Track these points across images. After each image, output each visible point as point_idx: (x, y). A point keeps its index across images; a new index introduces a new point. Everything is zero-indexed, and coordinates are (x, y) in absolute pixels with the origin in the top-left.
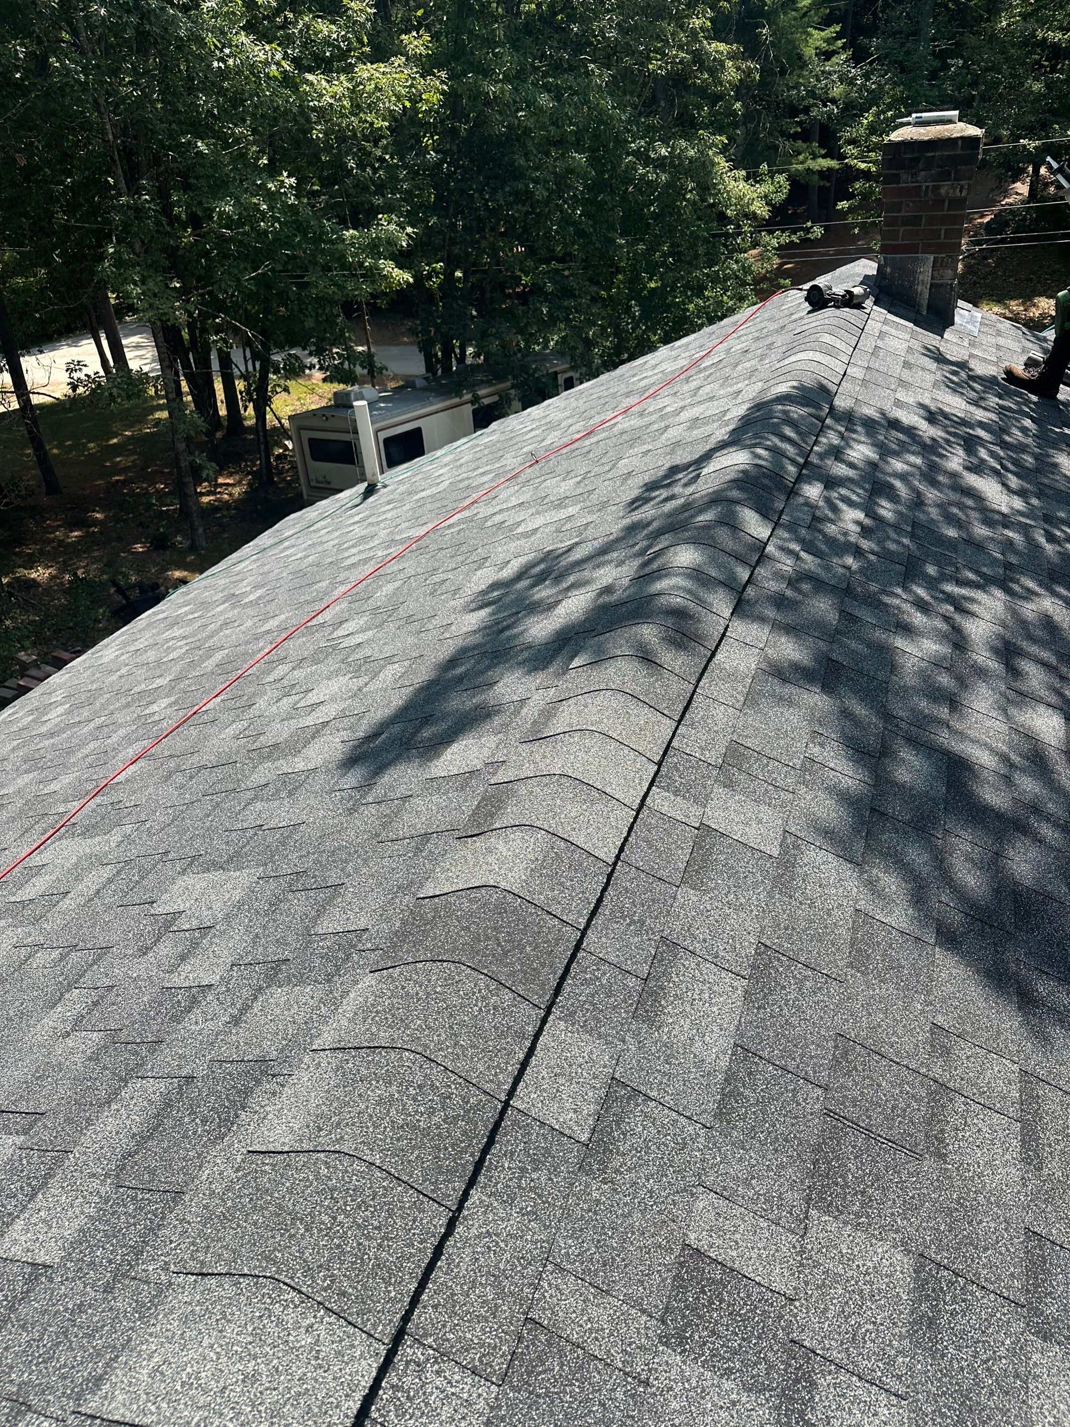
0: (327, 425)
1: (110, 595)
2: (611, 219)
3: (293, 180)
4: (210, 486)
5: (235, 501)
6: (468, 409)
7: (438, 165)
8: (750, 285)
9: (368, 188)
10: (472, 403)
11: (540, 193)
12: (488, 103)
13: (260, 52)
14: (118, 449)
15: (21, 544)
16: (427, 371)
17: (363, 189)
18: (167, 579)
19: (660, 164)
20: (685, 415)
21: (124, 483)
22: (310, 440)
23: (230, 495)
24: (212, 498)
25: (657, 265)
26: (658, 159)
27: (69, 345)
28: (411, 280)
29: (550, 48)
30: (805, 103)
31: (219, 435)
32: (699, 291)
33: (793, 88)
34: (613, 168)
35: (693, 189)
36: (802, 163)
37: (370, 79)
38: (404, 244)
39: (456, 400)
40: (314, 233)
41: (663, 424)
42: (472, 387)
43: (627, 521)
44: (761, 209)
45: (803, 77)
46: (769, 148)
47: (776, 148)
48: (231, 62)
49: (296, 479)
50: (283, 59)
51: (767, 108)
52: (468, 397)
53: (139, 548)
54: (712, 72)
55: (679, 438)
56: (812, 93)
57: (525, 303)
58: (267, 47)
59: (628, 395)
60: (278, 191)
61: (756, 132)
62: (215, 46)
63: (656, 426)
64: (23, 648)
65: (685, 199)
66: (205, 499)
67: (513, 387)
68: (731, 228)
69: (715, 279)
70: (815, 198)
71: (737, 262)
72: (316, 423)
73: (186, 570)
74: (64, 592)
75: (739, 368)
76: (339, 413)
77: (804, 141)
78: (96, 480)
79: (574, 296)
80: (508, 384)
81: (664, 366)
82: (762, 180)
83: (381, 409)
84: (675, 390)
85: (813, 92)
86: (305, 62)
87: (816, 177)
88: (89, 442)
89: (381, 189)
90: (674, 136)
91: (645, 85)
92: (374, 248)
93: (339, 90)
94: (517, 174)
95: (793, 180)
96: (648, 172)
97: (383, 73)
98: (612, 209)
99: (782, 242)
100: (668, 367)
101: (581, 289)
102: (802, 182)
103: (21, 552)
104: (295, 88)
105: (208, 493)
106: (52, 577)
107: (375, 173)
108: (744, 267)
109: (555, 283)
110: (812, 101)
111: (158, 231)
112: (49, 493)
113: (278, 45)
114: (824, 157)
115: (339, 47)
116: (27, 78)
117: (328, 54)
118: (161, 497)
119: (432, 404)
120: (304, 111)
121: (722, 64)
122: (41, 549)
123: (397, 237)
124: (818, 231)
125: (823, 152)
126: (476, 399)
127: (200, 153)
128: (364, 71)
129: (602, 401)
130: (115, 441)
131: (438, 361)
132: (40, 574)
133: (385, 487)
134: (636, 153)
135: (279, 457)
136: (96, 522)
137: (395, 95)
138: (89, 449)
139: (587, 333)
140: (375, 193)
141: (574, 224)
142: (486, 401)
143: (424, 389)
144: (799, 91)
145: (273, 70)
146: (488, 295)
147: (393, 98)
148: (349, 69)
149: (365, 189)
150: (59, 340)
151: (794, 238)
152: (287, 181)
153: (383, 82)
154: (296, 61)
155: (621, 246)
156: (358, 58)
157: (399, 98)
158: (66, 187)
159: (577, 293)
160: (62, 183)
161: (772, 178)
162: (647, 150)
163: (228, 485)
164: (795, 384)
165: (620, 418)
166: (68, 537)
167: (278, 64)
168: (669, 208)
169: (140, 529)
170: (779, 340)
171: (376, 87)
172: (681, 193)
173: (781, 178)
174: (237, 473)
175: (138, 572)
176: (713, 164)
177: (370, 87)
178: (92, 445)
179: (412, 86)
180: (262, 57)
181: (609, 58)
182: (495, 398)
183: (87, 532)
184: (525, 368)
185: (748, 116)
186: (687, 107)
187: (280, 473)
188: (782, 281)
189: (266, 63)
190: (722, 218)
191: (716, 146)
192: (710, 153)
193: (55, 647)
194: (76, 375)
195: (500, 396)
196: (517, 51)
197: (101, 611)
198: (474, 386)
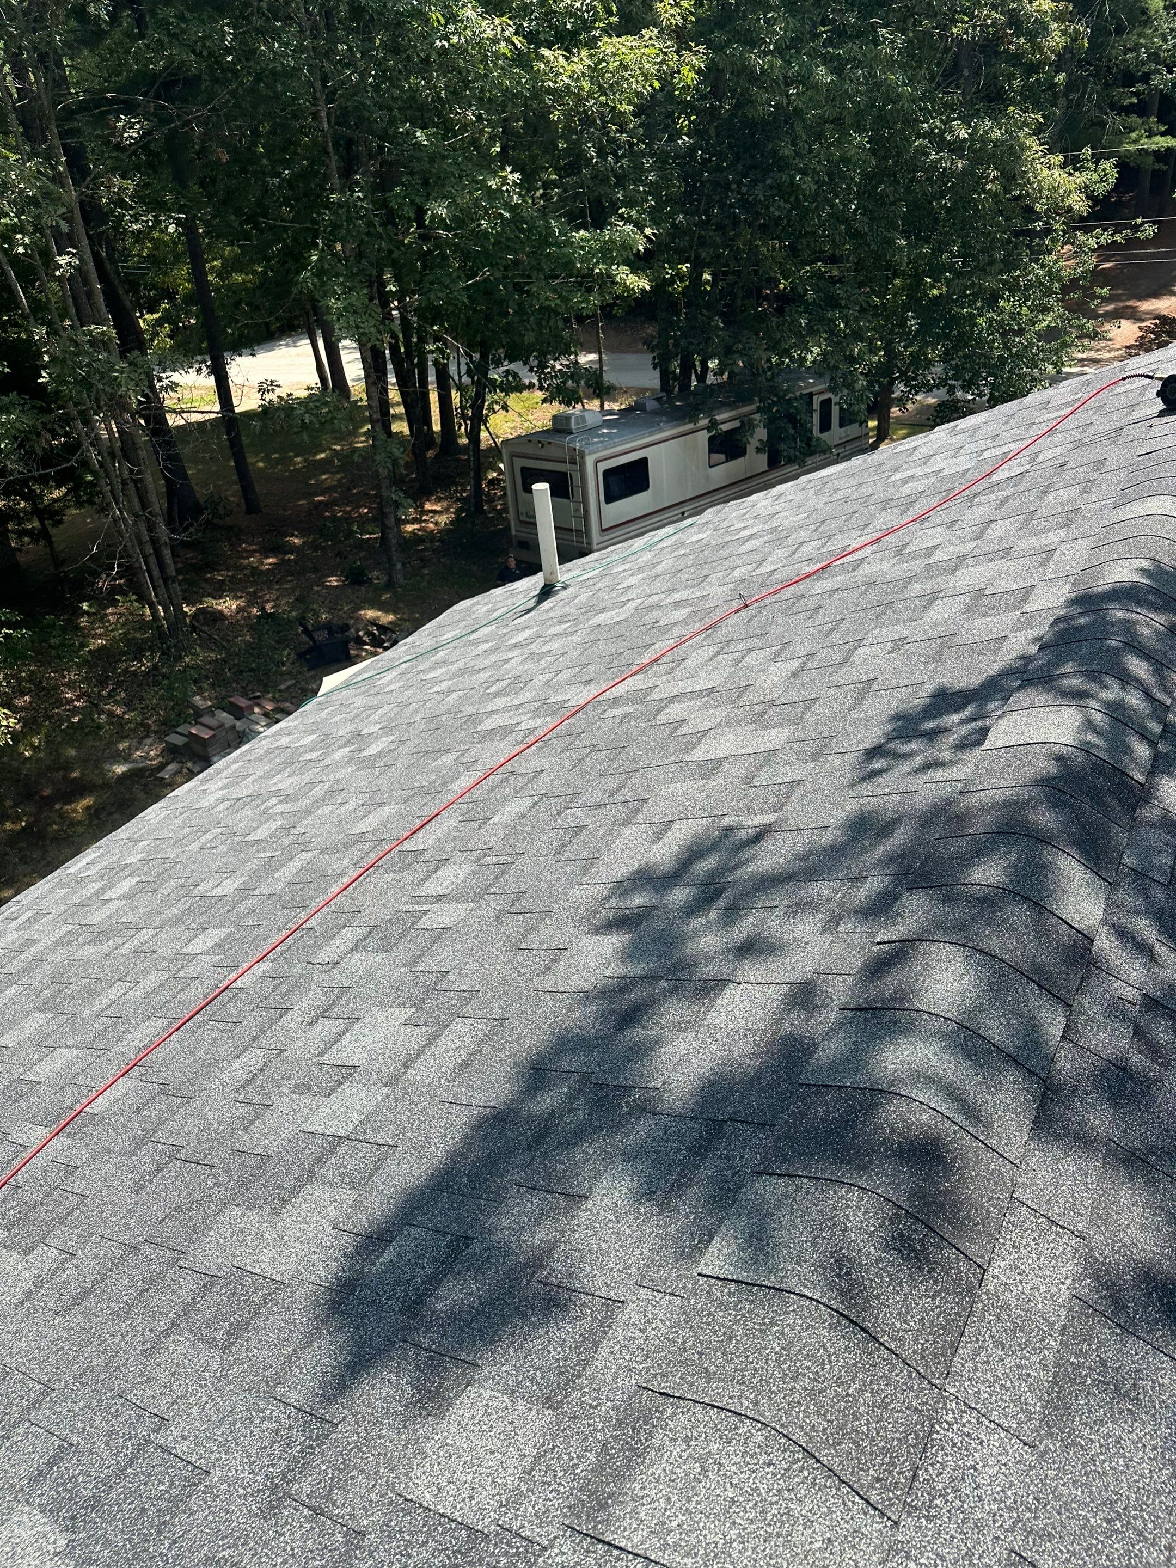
0: (543, 453)
1: (297, 634)
2: (891, 215)
3: (517, 175)
4: (416, 512)
5: (440, 531)
6: (704, 436)
7: (692, 150)
8: (1057, 294)
9: (608, 179)
10: (709, 429)
11: (808, 185)
12: (753, 78)
13: (488, 28)
14: (324, 466)
15: (214, 570)
16: (663, 389)
17: (602, 181)
18: (359, 619)
19: (956, 148)
20: (966, 578)
21: (327, 505)
22: (523, 469)
23: (436, 524)
24: (417, 526)
25: (943, 268)
26: (955, 141)
27: (287, 345)
28: (648, 288)
29: (833, 11)
30: (1145, 69)
31: (430, 454)
32: (993, 299)
33: (1131, 50)
34: (899, 154)
35: (995, 178)
36: (1135, 142)
37: (614, 55)
38: (641, 248)
39: (690, 426)
40: (540, 235)
41: (929, 586)
42: (710, 412)
43: (852, 807)
44: (1079, 204)
45: (1145, 37)
46: (1093, 124)
47: (1103, 124)
48: (455, 40)
49: (505, 509)
50: (515, 34)
51: (1096, 75)
52: (704, 422)
53: (333, 581)
54: (1031, 37)
55: (952, 628)
56: (1154, 57)
57: (780, 311)
58: (497, 21)
59: (885, 504)
60: (499, 190)
61: (1079, 104)
62: (438, 21)
63: (917, 588)
64: (200, 691)
65: (984, 191)
66: (410, 528)
67: (759, 410)
68: (1039, 225)
69: (1013, 288)
70: (1147, 183)
71: (1043, 266)
72: (529, 450)
73: (380, 610)
74: (251, 628)
75: (1050, 497)
76: (557, 440)
77: (1140, 116)
78: (299, 499)
79: (840, 307)
80: (753, 407)
81: (938, 463)
82: (1082, 167)
83: (603, 435)
84: (953, 515)
85: (1156, 55)
86: (542, 36)
87: (1151, 158)
88: (296, 456)
89: (621, 180)
90: (977, 114)
91: (946, 50)
92: (607, 253)
93: (578, 68)
94: (783, 164)
95: (1122, 166)
96: (941, 158)
97: (632, 48)
98: (893, 203)
99: (1103, 242)
100: (948, 466)
101: (849, 297)
102: (1132, 164)
103: (212, 578)
104: (527, 67)
105: (414, 521)
106: (240, 609)
107: (616, 163)
108: (1050, 274)
109: (817, 290)
110: (1153, 66)
111: (368, 234)
112: (249, 512)
113: (510, 18)
114: (1163, 134)
115: (582, 18)
116: (240, 61)
117: (569, 26)
118: (364, 523)
119: (662, 430)
120: (537, 93)
121: (1045, 27)
122: (233, 576)
123: (634, 240)
124: (1150, 230)
125: (1163, 129)
126: (713, 425)
127: (418, 145)
128: (609, 45)
129: (849, 508)
130: (323, 455)
131: (675, 378)
132: (228, 605)
133: (564, 588)
134: (929, 134)
135: (492, 482)
136: (293, 549)
137: (642, 73)
138: (295, 464)
139: (852, 350)
140: (617, 185)
141: (846, 221)
142: (725, 427)
143: (655, 413)
144: (1138, 55)
145: (503, 47)
146: (739, 302)
147: (640, 79)
148: (592, 43)
149: (605, 180)
150: (280, 339)
151: (1118, 238)
152: (510, 177)
153: (630, 58)
154: (531, 37)
155: (901, 248)
156: (602, 29)
157: (646, 76)
158: (283, 180)
159: (843, 302)
160: (278, 175)
161: (1096, 164)
162: (942, 132)
163: (435, 512)
164: (1146, 564)
165: (869, 550)
166: (262, 564)
167: (508, 40)
168: (963, 202)
169: (338, 559)
170: (1114, 456)
171: (621, 64)
172: (979, 184)
173: (1107, 165)
174: (446, 498)
175: (330, 610)
176: (1023, 148)
177: (614, 65)
178: (299, 459)
179: (661, 63)
180: (489, 33)
181: (904, 22)
182: (736, 424)
183: (283, 559)
184: (774, 390)
185: (1070, 85)
186: (996, 78)
187: (491, 500)
188: (1098, 290)
189: (495, 41)
190: (1029, 213)
191: (1027, 125)
192: (1021, 134)
193: (235, 690)
194: (268, 397)
195: (742, 422)
196: (794, 16)
197: (286, 653)
198: (712, 409)
